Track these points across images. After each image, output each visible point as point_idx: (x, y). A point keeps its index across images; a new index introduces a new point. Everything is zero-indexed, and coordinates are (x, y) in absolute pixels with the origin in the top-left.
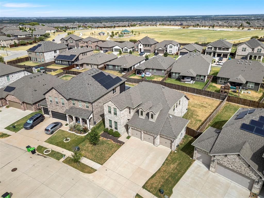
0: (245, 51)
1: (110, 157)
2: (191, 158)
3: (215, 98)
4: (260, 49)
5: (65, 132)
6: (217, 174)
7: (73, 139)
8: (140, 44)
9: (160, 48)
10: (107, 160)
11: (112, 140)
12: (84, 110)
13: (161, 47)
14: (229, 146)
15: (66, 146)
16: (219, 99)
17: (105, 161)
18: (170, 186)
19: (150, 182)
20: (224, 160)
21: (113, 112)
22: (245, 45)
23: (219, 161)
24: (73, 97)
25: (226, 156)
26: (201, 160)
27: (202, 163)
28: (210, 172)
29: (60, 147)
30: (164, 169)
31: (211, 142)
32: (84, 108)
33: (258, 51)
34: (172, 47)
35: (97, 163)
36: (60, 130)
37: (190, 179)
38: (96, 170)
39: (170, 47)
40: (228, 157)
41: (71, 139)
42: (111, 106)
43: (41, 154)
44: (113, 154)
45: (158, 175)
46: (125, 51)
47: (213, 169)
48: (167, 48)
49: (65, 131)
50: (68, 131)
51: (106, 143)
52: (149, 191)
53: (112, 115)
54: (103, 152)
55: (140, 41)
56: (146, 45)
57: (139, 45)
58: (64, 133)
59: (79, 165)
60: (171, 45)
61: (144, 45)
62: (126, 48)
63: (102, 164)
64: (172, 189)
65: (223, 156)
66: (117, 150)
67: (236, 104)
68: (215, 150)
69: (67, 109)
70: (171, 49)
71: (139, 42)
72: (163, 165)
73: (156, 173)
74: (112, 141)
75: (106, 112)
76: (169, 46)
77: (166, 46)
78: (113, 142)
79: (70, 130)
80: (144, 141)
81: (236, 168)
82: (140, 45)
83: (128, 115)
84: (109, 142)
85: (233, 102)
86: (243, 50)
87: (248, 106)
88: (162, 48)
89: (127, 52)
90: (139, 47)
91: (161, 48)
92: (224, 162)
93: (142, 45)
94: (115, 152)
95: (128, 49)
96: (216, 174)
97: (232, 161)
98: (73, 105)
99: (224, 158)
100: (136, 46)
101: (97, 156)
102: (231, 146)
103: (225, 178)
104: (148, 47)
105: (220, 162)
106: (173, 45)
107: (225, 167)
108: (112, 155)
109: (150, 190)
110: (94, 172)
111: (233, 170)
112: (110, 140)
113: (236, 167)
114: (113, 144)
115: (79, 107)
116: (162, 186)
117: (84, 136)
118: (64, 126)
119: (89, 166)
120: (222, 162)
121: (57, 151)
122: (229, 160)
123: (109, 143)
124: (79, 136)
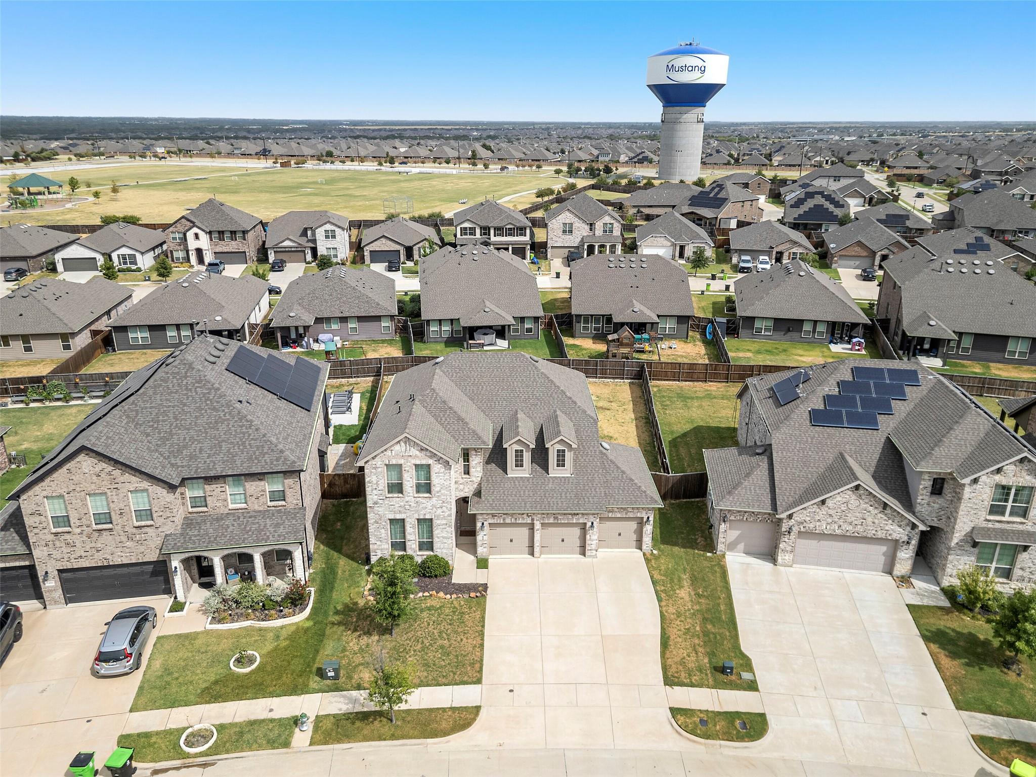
0: (571, 232)
1: (482, 645)
2: (709, 554)
3: (609, 378)
4: (610, 224)
5: (200, 636)
6: (798, 566)
7: (269, 646)
8: (195, 230)
9: (287, 243)
10: (482, 660)
11: (437, 593)
12: (263, 513)
13: (291, 237)
14: (810, 476)
15: (262, 684)
16: (623, 378)
17: (477, 666)
18: (727, 644)
19: (670, 660)
20: (817, 518)
21: (410, 481)
22: (567, 213)
23: (805, 524)
24: (198, 468)
25: (823, 502)
26: (741, 546)
27: (744, 555)
28: (782, 568)
29: (239, 697)
30: (672, 610)
31: (759, 482)
32: (257, 508)
33: (605, 231)
34: (334, 237)
35: (457, 684)
36: (159, 638)
37: (757, 607)
38: (478, 709)
39: (327, 237)
40: (829, 503)
41: (264, 651)
42: (401, 461)
43: (177, 763)
44: (482, 634)
45: (673, 632)
46: (125, 263)
47: (787, 558)
48: (314, 241)
49: (197, 633)
50: (209, 627)
51: (422, 611)
52: (692, 685)
53: (407, 499)
54: (440, 642)
55: (188, 220)
56: (221, 233)
57: (190, 235)
58: (198, 642)
59: (399, 723)
60: (328, 227)
61: (210, 233)
62: (124, 251)
63: (479, 681)
64: (740, 650)
65: (815, 506)
66: (483, 618)
67: (671, 382)
68: (786, 498)
69: (166, 536)
70: (331, 243)
71: (188, 223)
72: (660, 600)
73: (663, 629)
74: (441, 594)
75: (375, 492)
76: (320, 233)
77: (309, 233)
78: (448, 596)
79: (216, 620)
80: (543, 556)
81: (850, 528)
82: (197, 236)
83: (461, 481)
84: (435, 603)
85: (661, 380)
86: (564, 232)
87: (701, 381)
88: (294, 242)
89: (134, 267)
90: (192, 244)
91: (290, 240)
92: (818, 524)
93: (202, 234)
94: (483, 626)
95: (138, 256)
96: (797, 568)
97: (839, 510)
98: (191, 510)
99: (818, 510)
100: (174, 239)
101: (434, 665)
102: (815, 475)
103: (822, 568)
104: (233, 243)
105: (807, 525)
106: (339, 227)
107: (823, 536)
108: (483, 639)
109: (693, 681)
110: (477, 714)
111: (844, 538)
112: (426, 594)
113: (851, 524)
114: (452, 603)
115: (231, 506)
116: (711, 655)
117: (307, 619)
118: (167, 615)
119: (438, 709)
120: (812, 526)
121: (238, 720)
122: (831, 512)
123: (433, 606)
124: (282, 627)
